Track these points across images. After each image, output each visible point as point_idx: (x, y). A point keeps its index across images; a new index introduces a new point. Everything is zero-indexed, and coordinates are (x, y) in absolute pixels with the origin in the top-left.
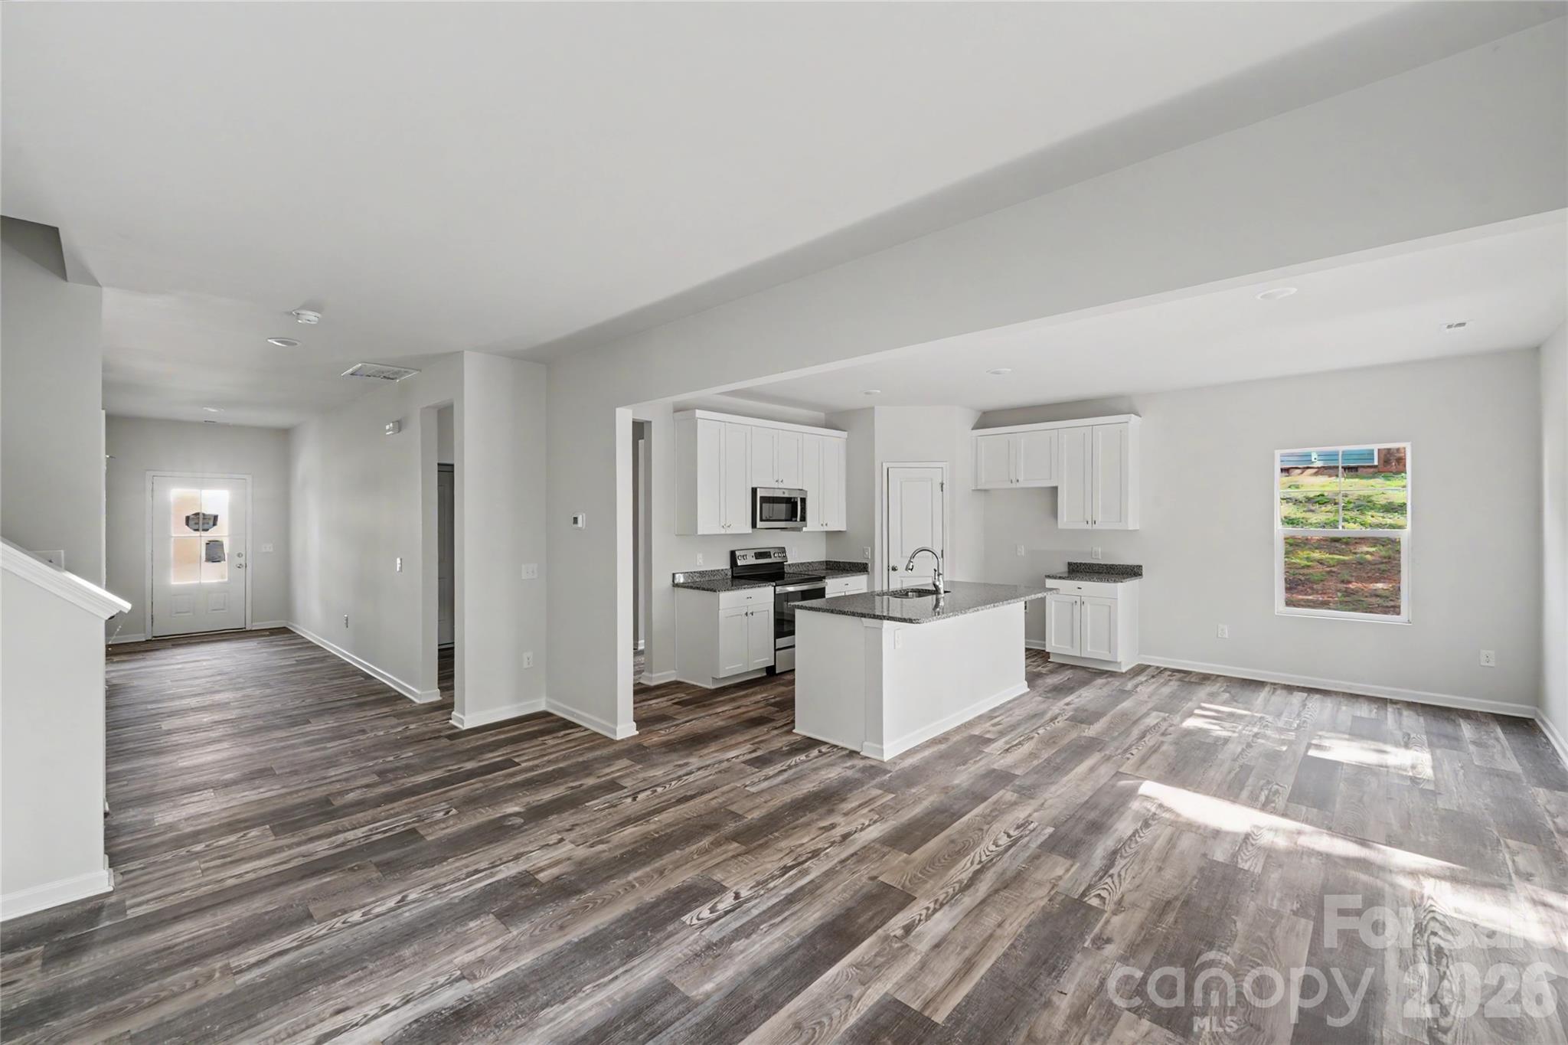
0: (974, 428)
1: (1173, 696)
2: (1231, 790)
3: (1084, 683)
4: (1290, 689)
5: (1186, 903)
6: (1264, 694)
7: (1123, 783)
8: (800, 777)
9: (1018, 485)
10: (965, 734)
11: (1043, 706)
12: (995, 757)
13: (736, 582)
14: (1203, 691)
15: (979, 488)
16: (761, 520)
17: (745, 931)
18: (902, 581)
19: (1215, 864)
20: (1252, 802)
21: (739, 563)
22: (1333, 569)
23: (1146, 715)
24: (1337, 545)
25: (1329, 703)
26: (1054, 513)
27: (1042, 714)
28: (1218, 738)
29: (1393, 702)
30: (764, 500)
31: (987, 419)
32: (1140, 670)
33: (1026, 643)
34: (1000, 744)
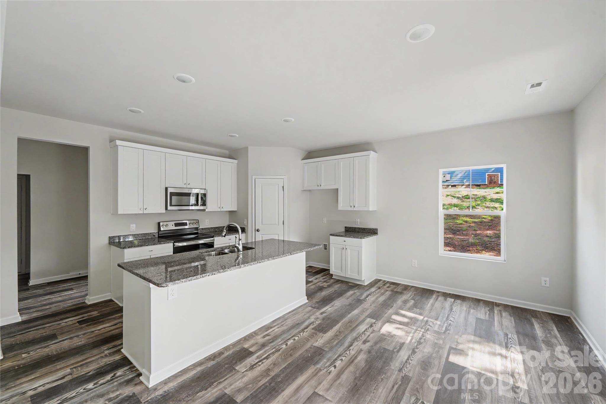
0: (303, 159)
1: (384, 304)
4: (446, 295)
6: (433, 298)
9: (321, 188)
11: (307, 316)
13: (160, 240)
14: (401, 300)
15: (304, 189)
16: (171, 205)
18: (262, 237)
21: (162, 229)
22: (471, 225)
23: (363, 322)
25: (464, 308)
26: (337, 202)
27: (302, 323)
29: (497, 305)
30: (172, 194)
31: (310, 155)
32: (375, 283)
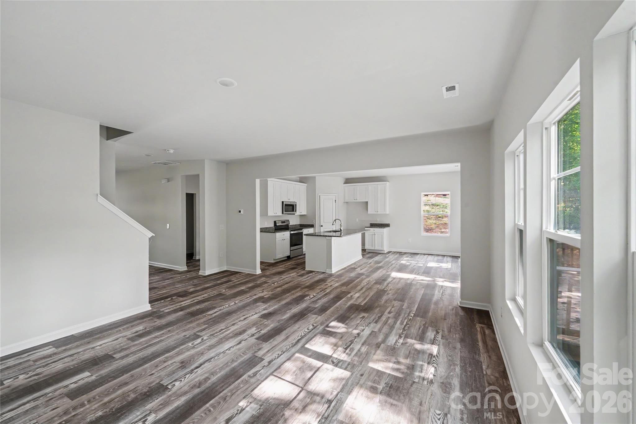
0: (344, 184)
1: (398, 257)
2: (411, 272)
3: (376, 256)
4: (425, 254)
5: (402, 288)
6: (419, 256)
7: (388, 273)
8: (314, 277)
9: (357, 201)
10: (350, 268)
11: (367, 261)
12: (359, 271)
13: (276, 230)
14: (405, 256)
15: (345, 202)
16: (285, 211)
17: (320, 299)
18: (324, 230)
19: (407, 283)
20: (415, 274)
21: (277, 225)
23: (392, 261)
24: (440, 218)
25: (433, 257)
26: (367, 209)
27: (367, 262)
28: (408, 265)
29: (446, 256)
30: (286, 205)
31: (347, 181)
32: (389, 252)
33: (362, 248)
34: (359, 269)
